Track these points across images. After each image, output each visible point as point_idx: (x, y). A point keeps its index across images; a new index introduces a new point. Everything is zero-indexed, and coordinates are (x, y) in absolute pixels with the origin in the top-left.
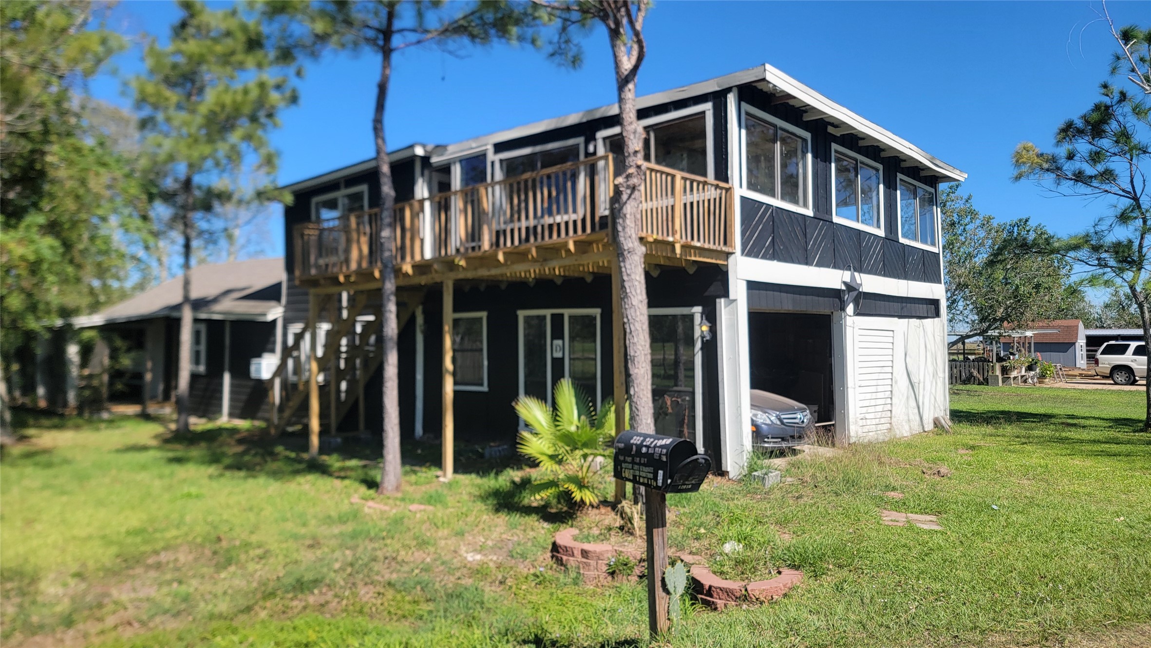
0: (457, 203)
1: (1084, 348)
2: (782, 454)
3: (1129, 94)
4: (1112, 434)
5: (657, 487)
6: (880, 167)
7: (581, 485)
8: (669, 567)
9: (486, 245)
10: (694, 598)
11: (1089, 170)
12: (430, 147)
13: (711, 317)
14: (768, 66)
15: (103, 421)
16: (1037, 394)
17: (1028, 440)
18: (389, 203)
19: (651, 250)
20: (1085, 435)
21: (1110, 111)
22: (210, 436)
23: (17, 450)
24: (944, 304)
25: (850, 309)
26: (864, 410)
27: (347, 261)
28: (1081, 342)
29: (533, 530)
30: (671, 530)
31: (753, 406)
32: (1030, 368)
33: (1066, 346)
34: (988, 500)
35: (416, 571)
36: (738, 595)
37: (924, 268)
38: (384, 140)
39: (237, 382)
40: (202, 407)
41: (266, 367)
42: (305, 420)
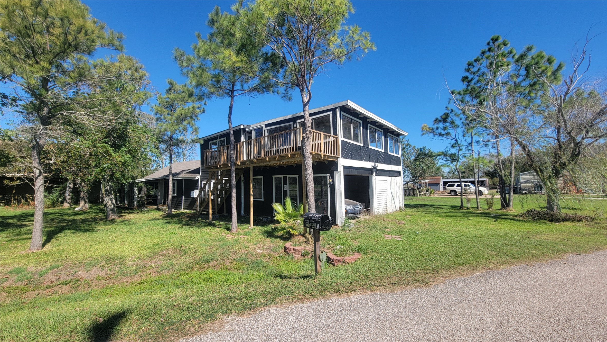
0: (254, 143)
1: (442, 185)
2: (354, 218)
3: (454, 110)
4: (451, 210)
5: (317, 229)
6: (383, 131)
7: (293, 229)
8: (321, 253)
9: (263, 156)
10: (328, 262)
11: (443, 132)
12: (245, 126)
13: (333, 177)
14: (349, 101)
15: (145, 211)
16: (429, 199)
17: (427, 213)
18: (233, 143)
19: (314, 156)
20: (443, 211)
21: (448, 115)
22: (177, 215)
23: (119, 220)
24: (402, 172)
25: (374, 174)
26: (379, 205)
27: (220, 161)
28: (441, 183)
29: (278, 243)
30: (321, 242)
31: (346, 204)
32: (427, 191)
33: (437, 185)
34: (416, 231)
35: (243, 256)
36: (342, 261)
37: (396, 161)
38: (231, 124)
39: (186, 198)
40: (176, 206)
41: (195, 194)
42: (208, 210)
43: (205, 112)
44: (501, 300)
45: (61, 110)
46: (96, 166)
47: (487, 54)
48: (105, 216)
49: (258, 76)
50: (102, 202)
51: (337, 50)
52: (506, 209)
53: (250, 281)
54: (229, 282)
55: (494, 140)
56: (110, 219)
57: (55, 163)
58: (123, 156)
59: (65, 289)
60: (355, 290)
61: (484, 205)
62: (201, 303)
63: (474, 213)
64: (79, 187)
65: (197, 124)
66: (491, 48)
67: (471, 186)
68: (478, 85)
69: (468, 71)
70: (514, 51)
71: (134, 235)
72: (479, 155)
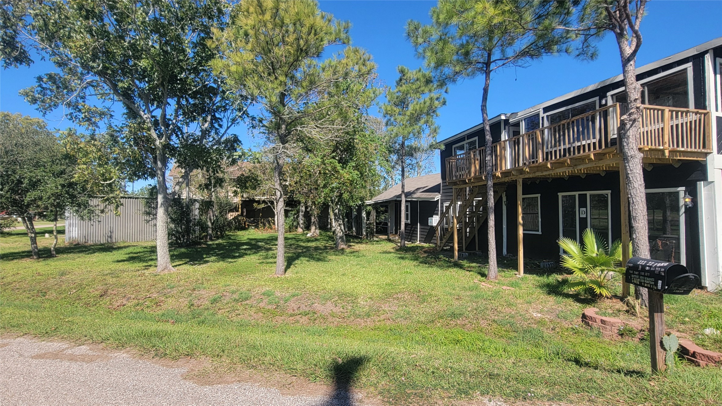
0: (524, 140)
5: (657, 290)
7: (600, 286)
8: (665, 337)
9: (540, 160)
10: (682, 357)
12: (508, 115)
13: (693, 192)
15: (375, 241)
18: (489, 144)
19: (647, 155)
22: (413, 249)
23: (348, 250)
27: (470, 172)
29: (570, 306)
35: (507, 317)
36: (717, 360)
38: (487, 115)
39: (423, 227)
40: (409, 237)
41: (435, 221)
42: (452, 245)
43: (447, 103)
46: (325, 186)
48: (334, 244)
49: (531, 30)
50: (331, 229)
53: (521, 358)
54: (488, 352)
56: (339, 248)
57: (290, 184)
58: (351, 173)
64: (310, 210)
65: (436, 121)
71: (364, 269)
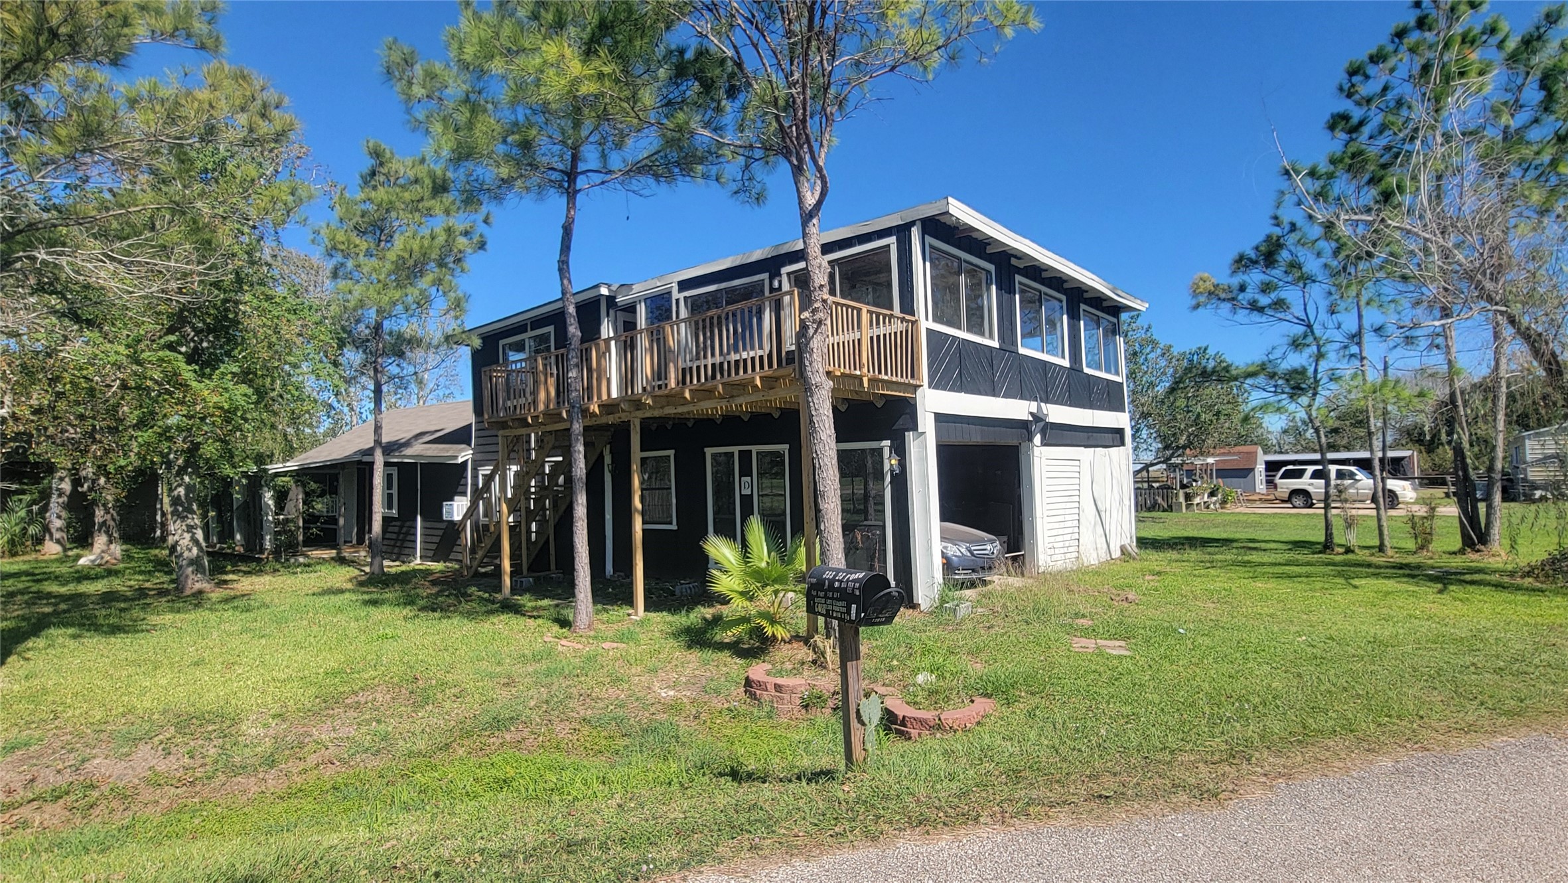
0: (643, 342)
1: (1263, 473)
2: (973, 585)
3: (1298, 225)
4: (1292, 556)
5: (851, 621)
6: (1064, 298)
7: (773, 621)
8: (864, 699)
9: (673, 384)
10: (888, 729)
11: (1264, 300)
12: (614, 288)
13: (900, 450)
14: (951, 200)
15: (300, 565)
16: (1219, 520)
17: (1212, 565)
18: (575, 342)
19: (839, 384)
20: (1266, 558)
21: (1282, 240)
22: (403, 579)
23: (217, 594)
24: (1128, 433)
25: (1037, 439)
26: (1052, 539)
27: (535, 402)
28: (1260, 468)
29: (725, 665)
30: (865, 664)
31: (943, 539)
32: (1212, 494)
33: (1245, 472)
34: (1175, 625)
35: (611, 708)
36: (932, 724)
37: (1109, 397)
38: (570, 282)
39: (428, 524)
40: (396, 550)
41: (457, 508)
42: (497, 561)
43: (487, 247)
44: (1461, 851)
45: (29, 245)
46: (141, 424)
47: (1414, 37)
48: (172, 581)
49: (653, 125)
50: (163, 539)
51: (912, 33)
52: (1478, 551)
53: (635, 790)
54: (569, 794)
55: (1437, 323)
56: (188, 592)
57: (14, 416)
58: (226, 390)
59: (53, 813)
60: (976, 819)
61: (1402, 538)
62: (479, 859)
63: (1369, 565)
64: (91, 489)
65: (463, 283)
66: (1426, 16)
67: (1360, 475)
68: (1383, 141)
69: (1349, 96)
70: (1504, 26)
71: (263, 641)
72: (1386, 375)
